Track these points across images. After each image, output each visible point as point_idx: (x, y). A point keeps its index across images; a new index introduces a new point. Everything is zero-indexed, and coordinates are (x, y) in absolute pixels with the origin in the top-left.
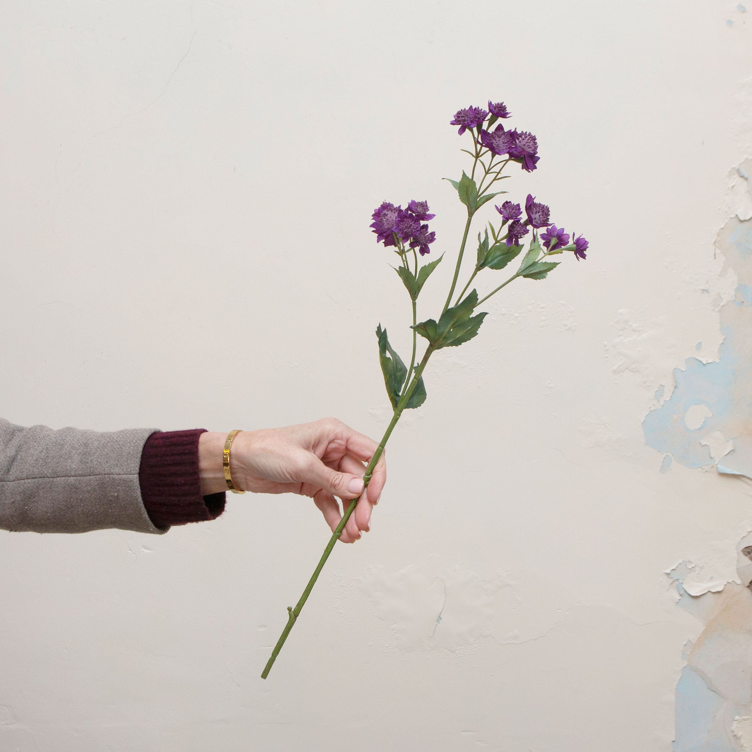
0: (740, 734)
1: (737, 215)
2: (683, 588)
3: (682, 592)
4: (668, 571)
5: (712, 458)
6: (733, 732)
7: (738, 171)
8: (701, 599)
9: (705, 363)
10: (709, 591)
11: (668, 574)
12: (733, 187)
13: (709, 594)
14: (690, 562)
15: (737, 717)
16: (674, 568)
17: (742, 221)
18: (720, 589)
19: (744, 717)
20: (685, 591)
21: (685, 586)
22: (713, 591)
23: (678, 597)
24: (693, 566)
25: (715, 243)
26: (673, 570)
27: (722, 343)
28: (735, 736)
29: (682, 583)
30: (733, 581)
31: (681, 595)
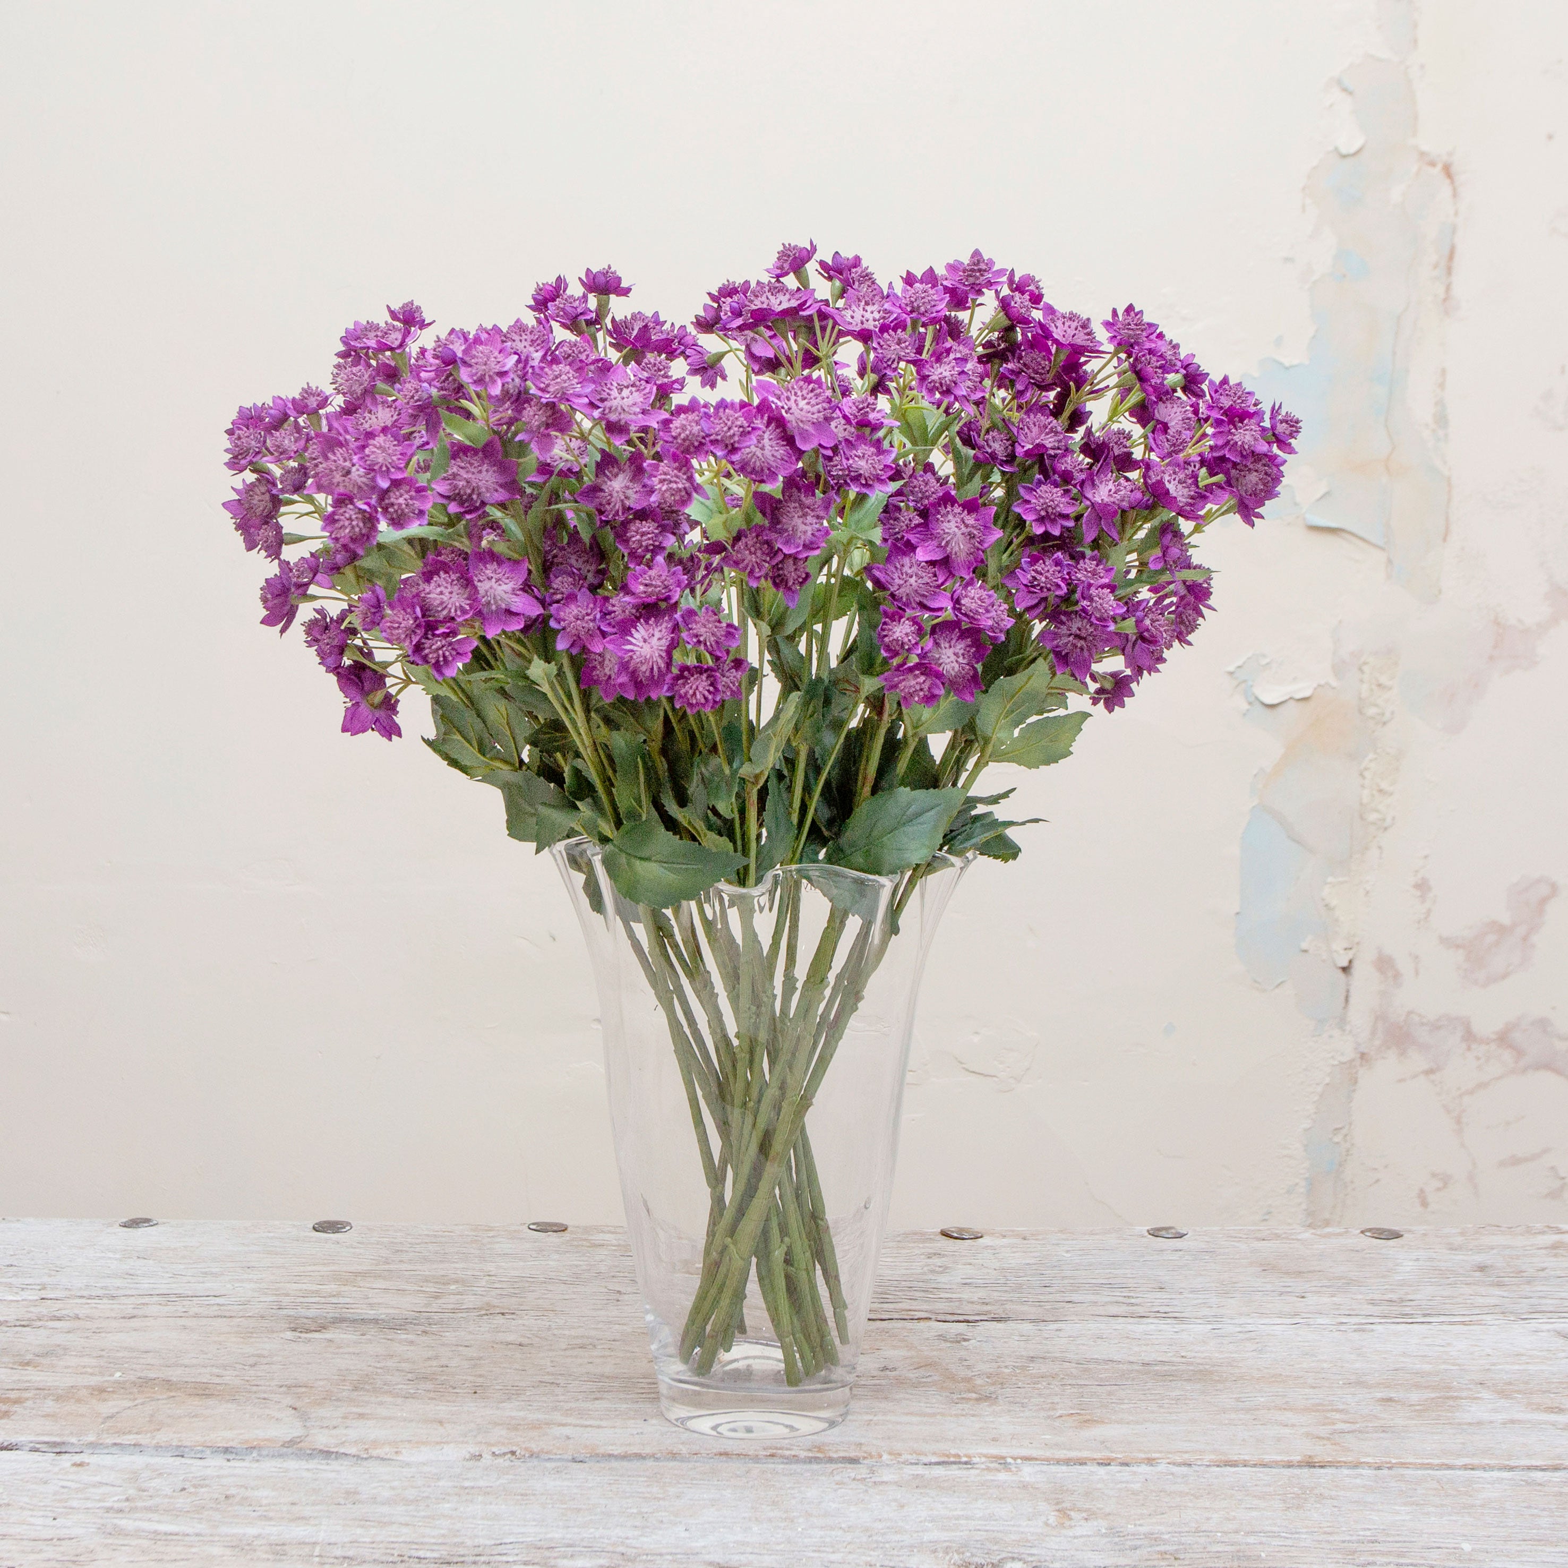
0: (1334, 903)
1: (1336, 149)
2: (1253, 694)
3: (1252, 699)
4: (1231, 669)
5: (1296, 504)
6: (1323, 900)
7: (1339, 82)
8: (1280, 709)
9: (1287, 364)
10: (1291, 698)
11: (1231, 673)
12: (1331, 106)
13: (1292, 702)
14: (1264, 656)
15: (1330, 879)
16: (1240, 663)
17: (1344, 156)
18: (1307, 694)
19: (1340, 879)
20: (1257, 698)
21: (1258, 691)
22: (1298, 696)
23: (1245, 706)
24: (1268, 660)
25: (1304, 189)
26: (1239, 667)
27: (1314, 337)
28: (1326, 905)
29: (1251, 686)
30: (1327, 684)
31: (1250, 703)
